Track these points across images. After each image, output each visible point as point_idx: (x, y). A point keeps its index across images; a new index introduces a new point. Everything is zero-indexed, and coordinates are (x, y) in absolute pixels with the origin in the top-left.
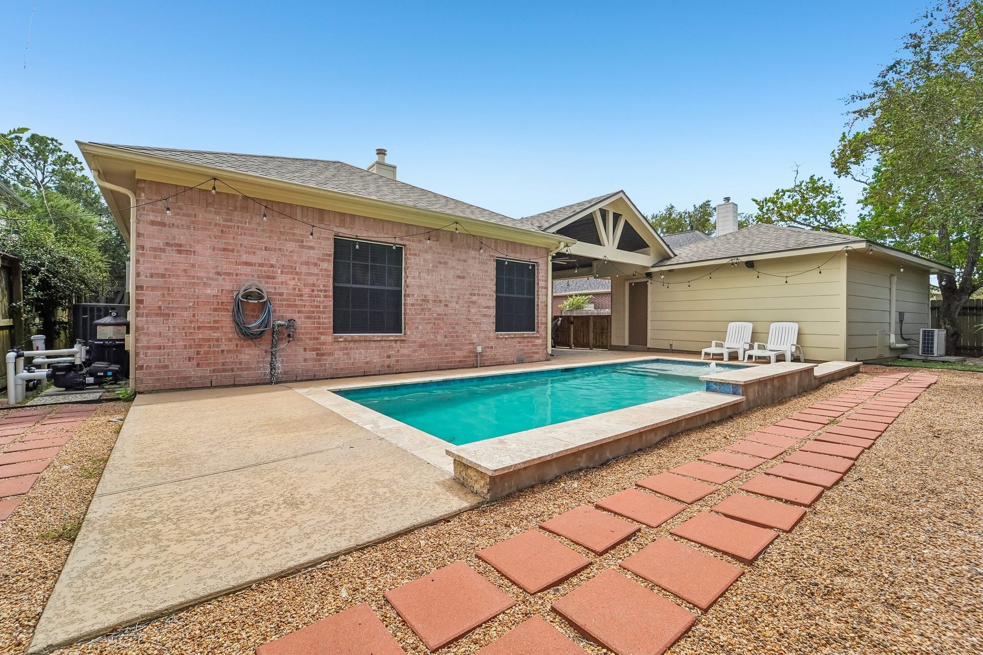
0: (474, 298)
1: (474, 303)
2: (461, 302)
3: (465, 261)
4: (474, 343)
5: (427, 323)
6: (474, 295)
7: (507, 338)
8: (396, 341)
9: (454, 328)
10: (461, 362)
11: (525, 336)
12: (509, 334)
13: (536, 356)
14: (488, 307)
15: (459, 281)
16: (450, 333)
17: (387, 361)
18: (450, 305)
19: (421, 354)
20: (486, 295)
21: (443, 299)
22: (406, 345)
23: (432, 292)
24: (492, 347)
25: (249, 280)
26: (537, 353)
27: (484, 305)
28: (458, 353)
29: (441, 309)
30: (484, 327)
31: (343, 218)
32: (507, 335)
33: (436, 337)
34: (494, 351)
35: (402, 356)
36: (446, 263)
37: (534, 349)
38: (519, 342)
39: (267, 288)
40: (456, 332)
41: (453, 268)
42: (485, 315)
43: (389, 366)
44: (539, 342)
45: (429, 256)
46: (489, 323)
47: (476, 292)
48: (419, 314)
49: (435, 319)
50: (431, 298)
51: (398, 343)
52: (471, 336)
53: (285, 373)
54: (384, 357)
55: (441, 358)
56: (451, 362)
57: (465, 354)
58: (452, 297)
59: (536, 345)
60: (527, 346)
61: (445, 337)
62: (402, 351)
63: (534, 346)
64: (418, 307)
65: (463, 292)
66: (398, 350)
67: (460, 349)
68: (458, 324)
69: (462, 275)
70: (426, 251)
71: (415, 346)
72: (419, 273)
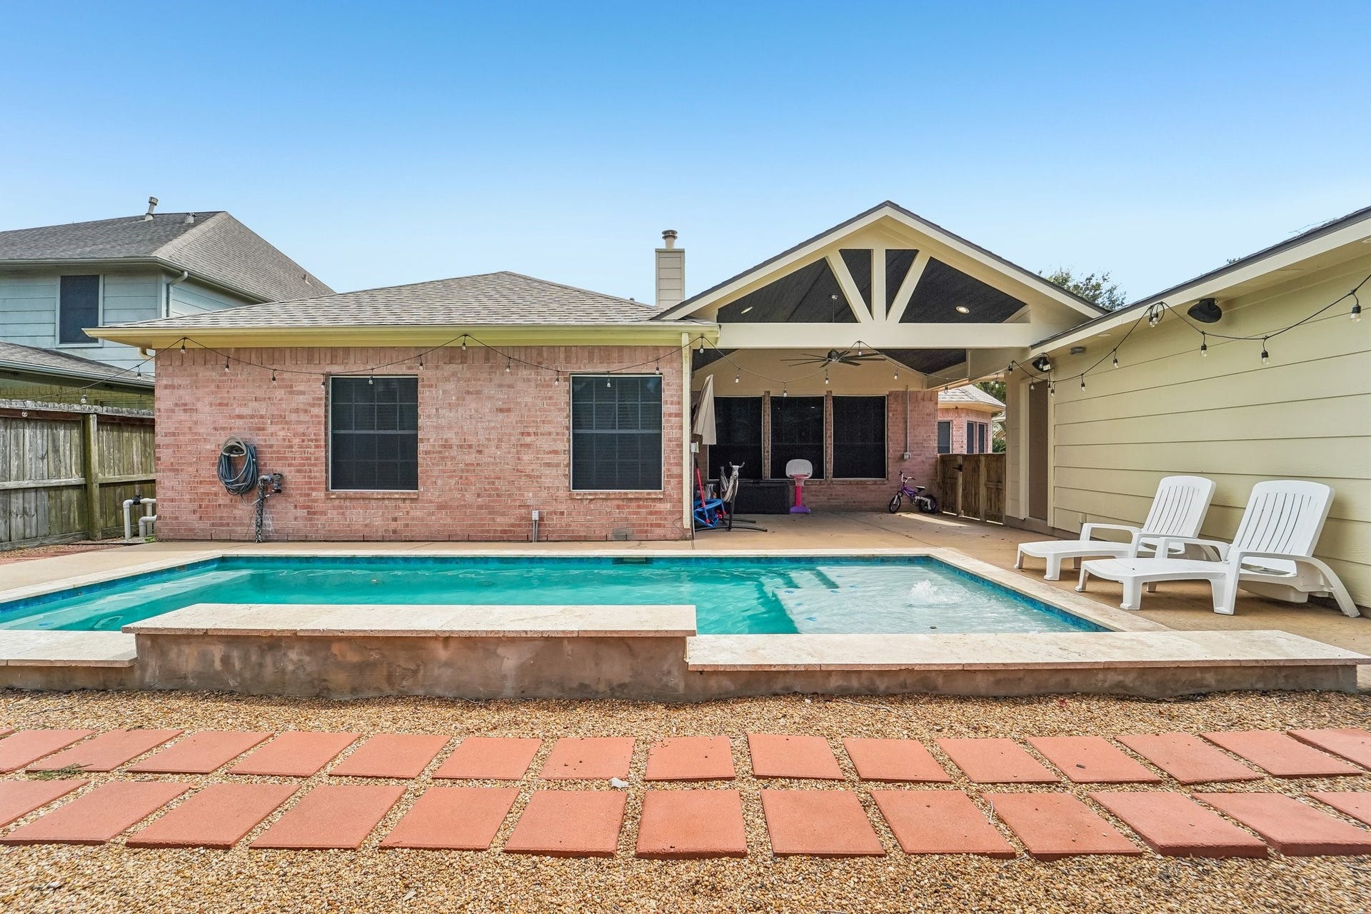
0: (528, 440)
1: (528, 446)
2: (504, 445)
3: (511, 386)
4: (529, 506)
5: (449, 477)
6: (529, 434)
7: (591, 500)
8: (404, 499)
9: (493, 483)
10: (504, 532)
11: (630, 496)
12: (596, 494)
13: (658, 532)
14: (557, 452)
15: (501, 416)
16: (486, 490)
17: (393, 525)
18: (486, 451)
19: (441, 518)
20: (550, 434)
21: (474, 442)
22: (419, 505)
23: (457, 434)
24: (562, 513)
26: (659, 525)
27: (548, 449)
28: (499, 519)
29: (471, 458)
30: (546, 482)
32: (590, 494)
33: (463, 495)
34: (565, 520)
35: (413, 519)
36: (478, 392)
37: (652, 519)
38: (618, 507)
39: (258, 440)
40: (497, 489)
41: (490, 398)
42: (548, 465)
43: (394, 532)
44: (667, 506)
45: (450, 386)
46: (558, 474)
47: (531, 430)
48: (438, 465)
49: (462, 471)
50: (455, 441)
51: (407, 502)
52: (523, 495)
53: (276, 531)
54: (388, 520)
55: (471, 525)
56: (488, 531)
57: (513, 521)
58: (489, 440)
59: (660, 513)
60: (638, 513)
61: (479, 495)
62: (412, 513)
63: (651, 513)
64: (436, 455)
65: (507, 431)
66: (408, 513)
67: (504, 514)
68: (499, 478)
69: (506, 406)
70: (447, 379)
71: (432, 508)
72: (437, 409)
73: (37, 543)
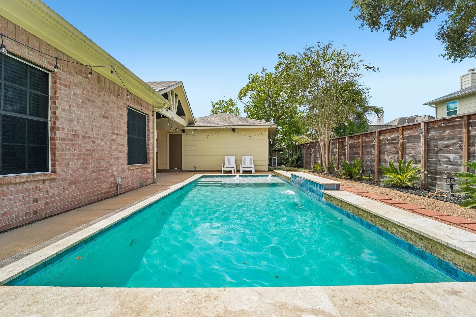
0: (114, 137)
1: (114, 140)
2: (105, 139)
3: (108, 103)
4: (115, 175)
5: (78, 159)
6: (114, 134)
7: (134, 169)
9: (100, 163)
10: (105, 193)
11: (142, 167)
12: (136, 166)
13: (149, 181)
14: (123, 145)
15: (104, 120)
16: (97, 168)
17: (34, 206)
18: (97, 141)
19: (72, 192)
20: (122, 135)
21: (91, 135)
22: (56, 184)
23: (81, 127)
24: (126, 177)
27: (121, 143)
28: (103, 186)
29: (89, 146)
30: (121, 161)
32: (134, 167)
33: (85, 172)
34: (127, 181)
35: (51, 197)
36: (93, 102)
37: (148, 176)
38: (140, 172)
40: (102, 167)
41: (99, 107)
42: (121, 152)
43: (35, 212)
45: (78, 91)
46: (123, 157)
47: (115, 132)
48: (69, 150)
49: (84, 154)
50: (80, 133)
51: (47, 182)
52: (112, 169)
54: (29, 202)
55: (90, 193)
56: (98, 195)
57: (109, 186)
58: (98, 134)
59: (149, 173)
60: (144, 174)
61: (93, 172)
62: (51, 192)
63: (147, 173)
64: (69, 142)
65: (106, 131)
66: (47, 191)
67: (105, 182)
68: (102, 160)
69: (106, 115)
70: (76, 85)
71: (66, 184)
72: (70, 106)
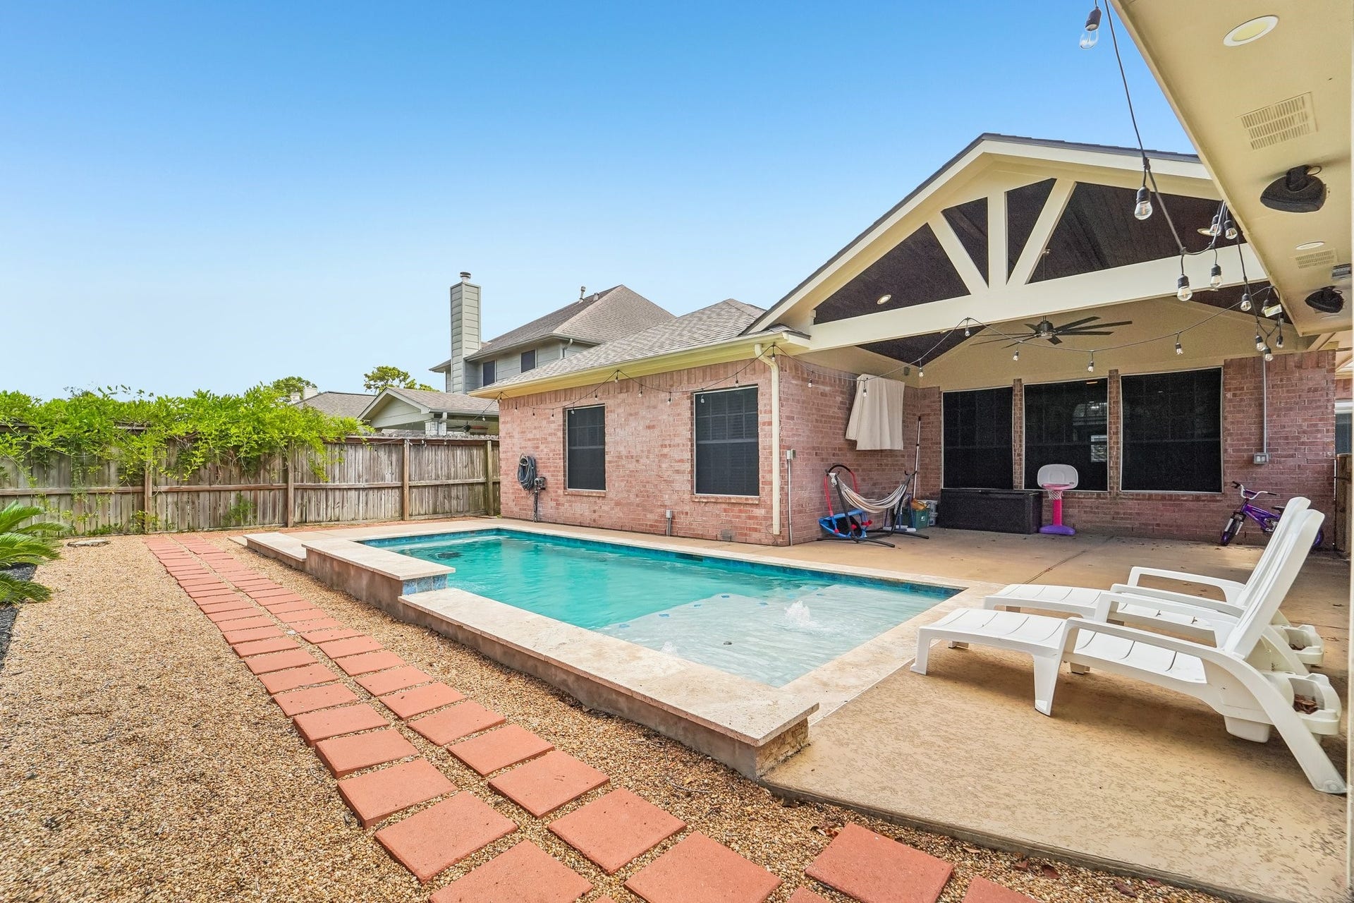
0: (665, 451)
1: (665, 456)
2: (651, 456)
3: (655, 407)
4: (666, 506)
6: (666, 446)
7: (706, 503)
8: (599, 497)
9: (645, 486)
10: (651, 526)
11: (733, 501)
12: (708, 498)
13: (755, 536)
14: (682, 461)
15: (648, 432)
16: (640, 492)
17: (593, 516)
18: (641, 461)
20: (679, 445)
21: (634, 454)
22: (606, 502)
23: (625, 447)
24: (687, 513)
25: (530, 452)
26: (755, 530)
27: (677, 458)
28: (649, 516)
29: (632, 466)
30: (677, 486)
31: (568, 392)
32: (704, 498)
33: (629, 495)
34: (689, 519)
35: (603, 512)
37: (751, 524)
38: (725, 510)
39: (536, 455)
40: (648, 491)
41: (643, 417)
42: (680, 471)
43: (594, 520)
44: (762, 512)
46: (684, 481)
47: (667, 443)
48: (615, 472)
49: (628, 476)
50: (624, 453)
51: (600, 499)
53: (544, 515)
54: (591, 512)
55: (633, 519)
56: (642, 525)
57: (655, 518)
58: (642, 451)
59: (756, 518)
60: (739, 517)
61: (636, 496)
62: (603, 508)
63: (750, 518)
64: (614, 464)
65: (653, 444)
66: (600, 507)
67: (651, 512)
68: (648, 482)
69: (652, 424)
70: (619, 405)
71: (612, 504)
72: (614, 429)
73: (462, 515)
